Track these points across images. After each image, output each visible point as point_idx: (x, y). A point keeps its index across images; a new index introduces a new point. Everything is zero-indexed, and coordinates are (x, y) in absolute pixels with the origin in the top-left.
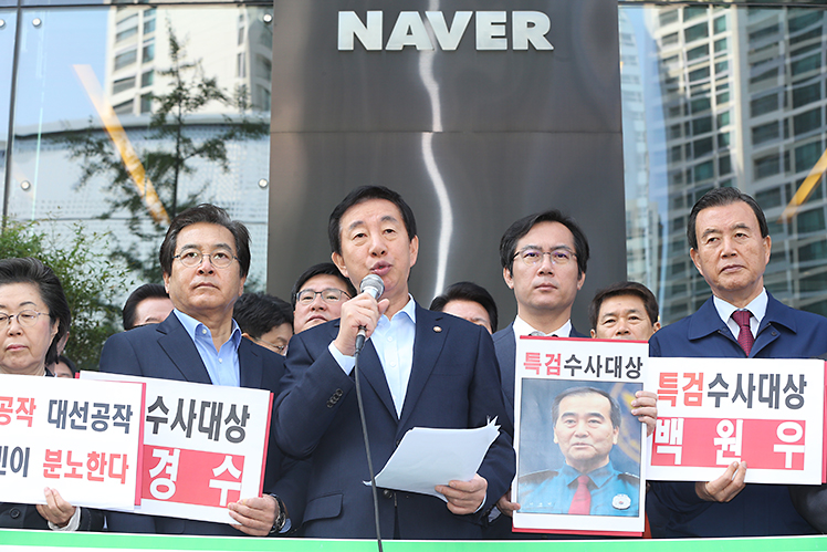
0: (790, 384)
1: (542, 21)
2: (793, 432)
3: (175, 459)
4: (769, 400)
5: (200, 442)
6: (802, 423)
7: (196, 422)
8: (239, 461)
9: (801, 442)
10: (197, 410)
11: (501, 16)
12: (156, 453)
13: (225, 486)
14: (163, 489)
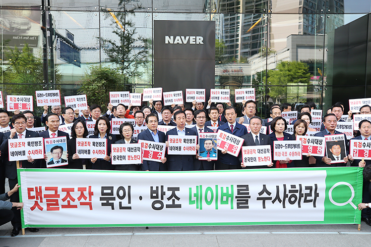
1: (202, 39)
8: (161, 153)
11: (194, 37)
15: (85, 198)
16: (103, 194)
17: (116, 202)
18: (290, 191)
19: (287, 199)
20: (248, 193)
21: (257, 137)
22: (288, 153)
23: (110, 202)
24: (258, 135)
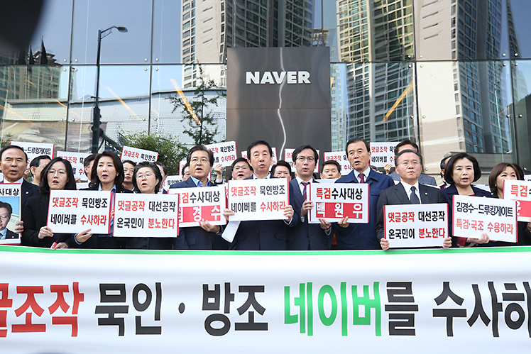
0: (357, 192)
1: (307, 74)
2: (358, 207)
3: (200, 209)
4: (351, 197)
5: (207, 203)
6: (361, 204)
7: (204, 198)
9: (361, 210)
10: (204, 195)
11: (295, 73)
12: (194, 209)
13: (216, 215)
14: (198, 218)
15: (65, 308)
16: (104, 298)
17: (130, 317)
18: (506, 297)
19: (501, 315)
20: (412, 300)
21: (413, 189)
22: (485, 225)
23: (116, 316)
24: (416, 185)
